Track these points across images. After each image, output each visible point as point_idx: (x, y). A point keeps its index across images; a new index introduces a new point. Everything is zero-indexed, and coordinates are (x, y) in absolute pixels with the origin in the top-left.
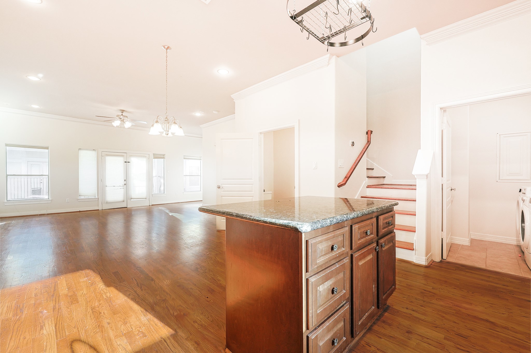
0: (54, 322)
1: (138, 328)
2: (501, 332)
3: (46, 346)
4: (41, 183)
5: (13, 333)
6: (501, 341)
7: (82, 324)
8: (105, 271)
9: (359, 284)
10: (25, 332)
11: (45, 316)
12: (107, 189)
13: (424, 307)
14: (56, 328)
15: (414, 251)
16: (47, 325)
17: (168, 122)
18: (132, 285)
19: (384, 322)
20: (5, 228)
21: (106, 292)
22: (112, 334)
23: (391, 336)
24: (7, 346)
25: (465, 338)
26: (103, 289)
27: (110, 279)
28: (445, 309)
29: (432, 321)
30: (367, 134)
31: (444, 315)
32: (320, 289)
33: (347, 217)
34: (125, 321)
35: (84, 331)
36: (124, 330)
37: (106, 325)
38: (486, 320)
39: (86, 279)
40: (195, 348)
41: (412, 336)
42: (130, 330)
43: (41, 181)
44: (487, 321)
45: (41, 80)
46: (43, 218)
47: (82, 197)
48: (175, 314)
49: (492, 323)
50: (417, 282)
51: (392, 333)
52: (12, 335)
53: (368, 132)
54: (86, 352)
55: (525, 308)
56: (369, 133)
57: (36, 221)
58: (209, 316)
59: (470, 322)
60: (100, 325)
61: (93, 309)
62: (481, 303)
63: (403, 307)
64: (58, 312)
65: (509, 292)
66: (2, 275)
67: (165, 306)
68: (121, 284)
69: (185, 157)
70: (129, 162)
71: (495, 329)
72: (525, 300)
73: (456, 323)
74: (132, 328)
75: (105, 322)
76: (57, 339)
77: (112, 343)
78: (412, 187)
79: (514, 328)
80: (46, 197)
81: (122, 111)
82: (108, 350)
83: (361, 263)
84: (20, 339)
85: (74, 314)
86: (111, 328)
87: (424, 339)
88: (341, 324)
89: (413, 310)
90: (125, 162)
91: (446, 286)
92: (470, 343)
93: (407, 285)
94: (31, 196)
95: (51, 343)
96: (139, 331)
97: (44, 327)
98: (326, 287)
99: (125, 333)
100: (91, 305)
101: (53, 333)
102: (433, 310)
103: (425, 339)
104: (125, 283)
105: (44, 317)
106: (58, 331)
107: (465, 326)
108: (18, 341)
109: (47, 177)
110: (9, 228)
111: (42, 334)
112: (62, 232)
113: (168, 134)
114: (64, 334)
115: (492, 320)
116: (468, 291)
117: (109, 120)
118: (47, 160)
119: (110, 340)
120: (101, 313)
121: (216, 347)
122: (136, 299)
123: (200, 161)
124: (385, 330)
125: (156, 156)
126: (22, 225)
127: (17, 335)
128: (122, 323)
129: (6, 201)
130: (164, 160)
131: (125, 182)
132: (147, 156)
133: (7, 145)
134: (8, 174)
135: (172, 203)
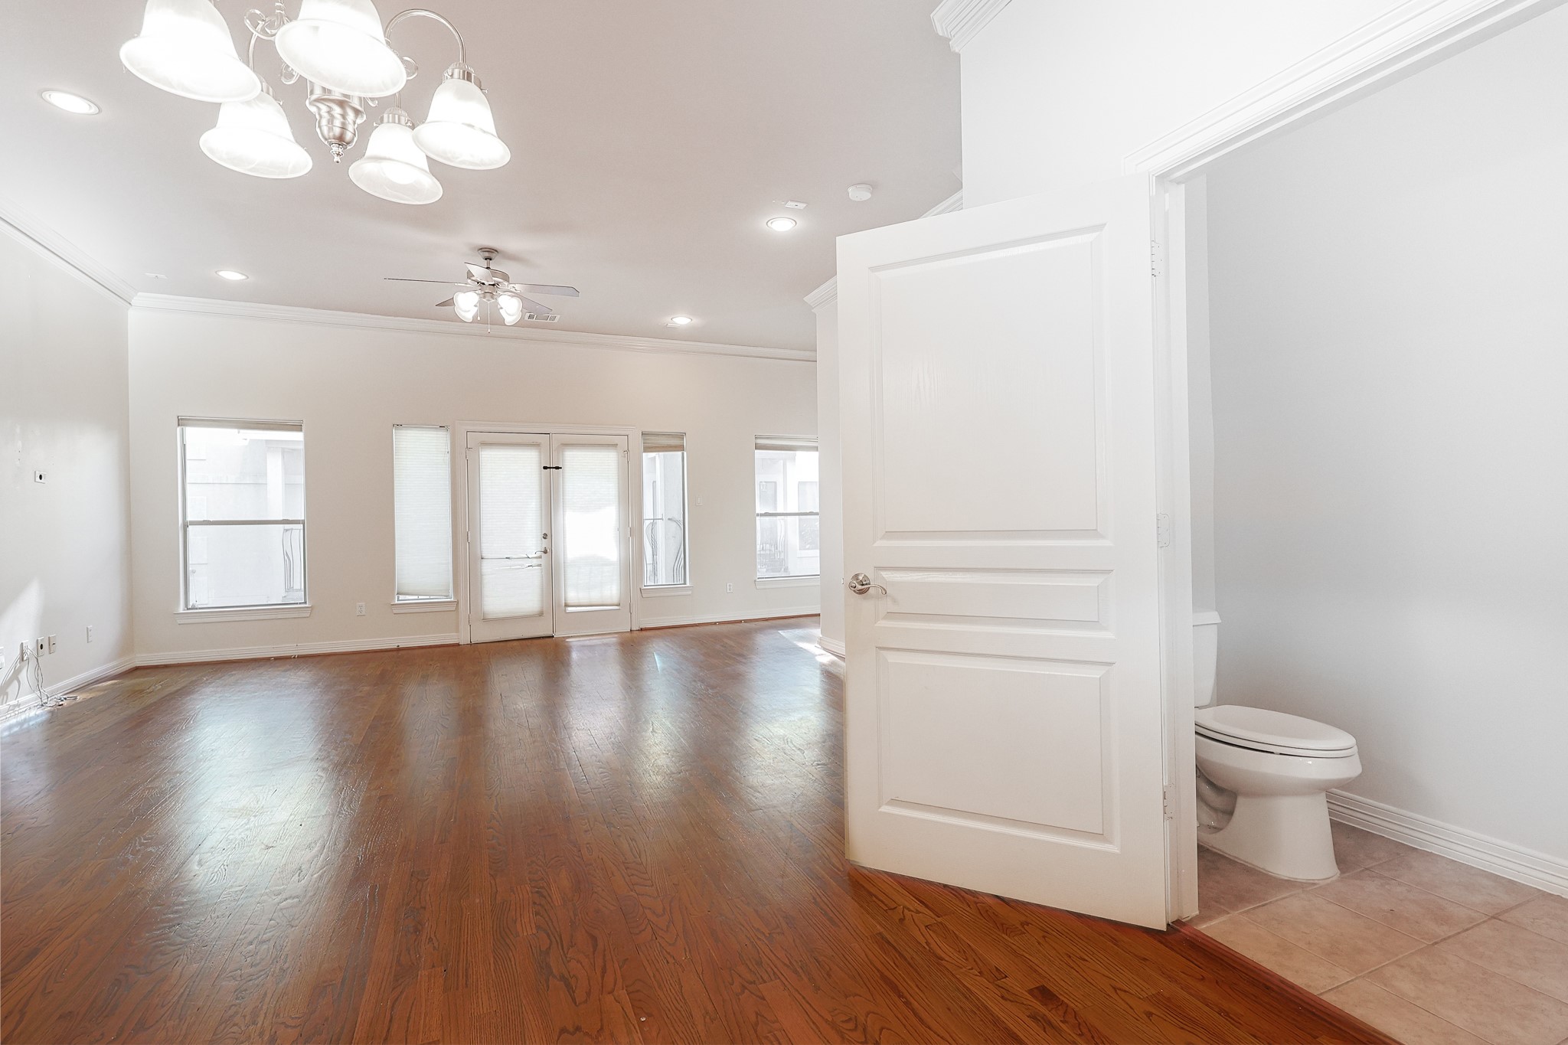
12: (487, 568)
45: (100, 111)
47: (405, 597)
69: (760, 441)
70: (557, 468)
80: (298, 597)
81: (487, 255)
90: (545, 468)
109: (301, 527)
125: (654, 442)
129: (181, 609)
130: (683, 454)
131: (545, 543)
132: (621, 441)
133: (181, 422)
134: (189, 518)
135: (715, 623)
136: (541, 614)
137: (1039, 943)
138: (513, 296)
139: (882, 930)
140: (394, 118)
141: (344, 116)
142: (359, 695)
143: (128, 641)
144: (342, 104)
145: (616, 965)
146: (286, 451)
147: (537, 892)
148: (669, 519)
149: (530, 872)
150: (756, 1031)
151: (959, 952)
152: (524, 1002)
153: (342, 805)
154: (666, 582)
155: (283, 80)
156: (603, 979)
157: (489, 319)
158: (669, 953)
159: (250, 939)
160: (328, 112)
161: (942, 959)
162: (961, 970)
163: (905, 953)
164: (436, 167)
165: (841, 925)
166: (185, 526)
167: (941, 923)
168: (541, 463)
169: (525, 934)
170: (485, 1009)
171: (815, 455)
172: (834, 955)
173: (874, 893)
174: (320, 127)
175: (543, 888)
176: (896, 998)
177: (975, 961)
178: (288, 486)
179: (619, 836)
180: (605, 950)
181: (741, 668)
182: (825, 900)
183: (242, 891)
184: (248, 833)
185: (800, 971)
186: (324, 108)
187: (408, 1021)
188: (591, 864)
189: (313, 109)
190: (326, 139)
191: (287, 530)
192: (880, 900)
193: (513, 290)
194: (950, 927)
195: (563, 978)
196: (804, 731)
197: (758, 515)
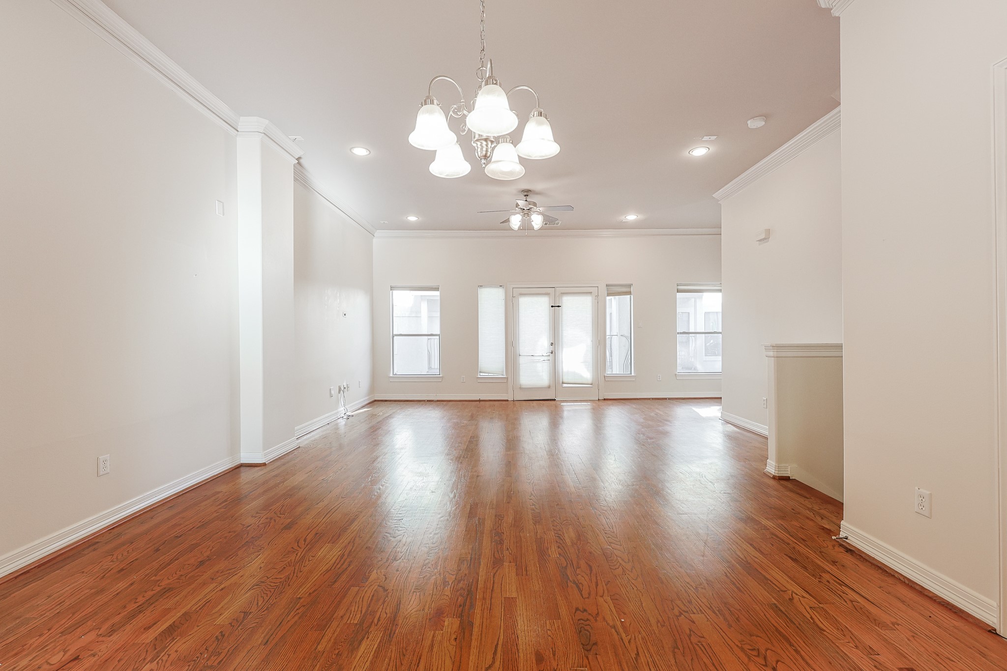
12: (522, 360)
45: (370, 153)
47: (483, 374)
69: (680, 288)
70: (559, 306)
81: (526, 193)
90: (552, 306)
109: (438, 338)
125: (614, 290)
129: (391, 375)
130: (631, 297)
131: (552, 348)
132: (594, 290)
133: (392, 288)
134: (394, 333)
135: (649, 399)
136: (549, 387)
137: (908, 640)
138: (538, 214)
139: (776, 602)
140: (504, 140)
141: (487, 145)
142: (463, 425)
143: (372, 388)
144: (486, 140)
145: (604, 584)
146: (430, 301)
147: (558, 536)
148: (621, 335)
149: (553, 526)
150: (690, 640)
151: (838, 629)
152: (556, 590)
153: (461, 478)
154: (619, 372)
155: (461, 132)
156: (597, 589)
157: (526, 226)
158: (633, 584)
159: (430, 531)
160: (481, 145)
161: (825, 631)
162: (841, 641)
163: (794, 620)
164: (522, 161)
165: (745, 592)
166: (393, 337)
167: (822, 608)
168: (550, 303)
169: (553, 556)
170: (537, 589)
171: (719, 295)
172: (741, 609)
173: (769, 578)
174: (477, 152)
175: (560, 535)
176: (788, 646)
177: (851, 637)
178: (430, 318)
179: (600, 515)
180: (596, 574)
181: (668, 428)
182: (733, 575)
183: (425, 510)
184: (424, 484)
185: (717, 612)
186: (479, 143)
187: (501, 585)
188: (585, 527)
189: (475, 145)
190: (479, 158)
191: (429, 339)
192: (773, 584)
193: (539, 211)
194: (830, 612)
195: (574, 582)
196: (713, 471)
197: (678, 333)
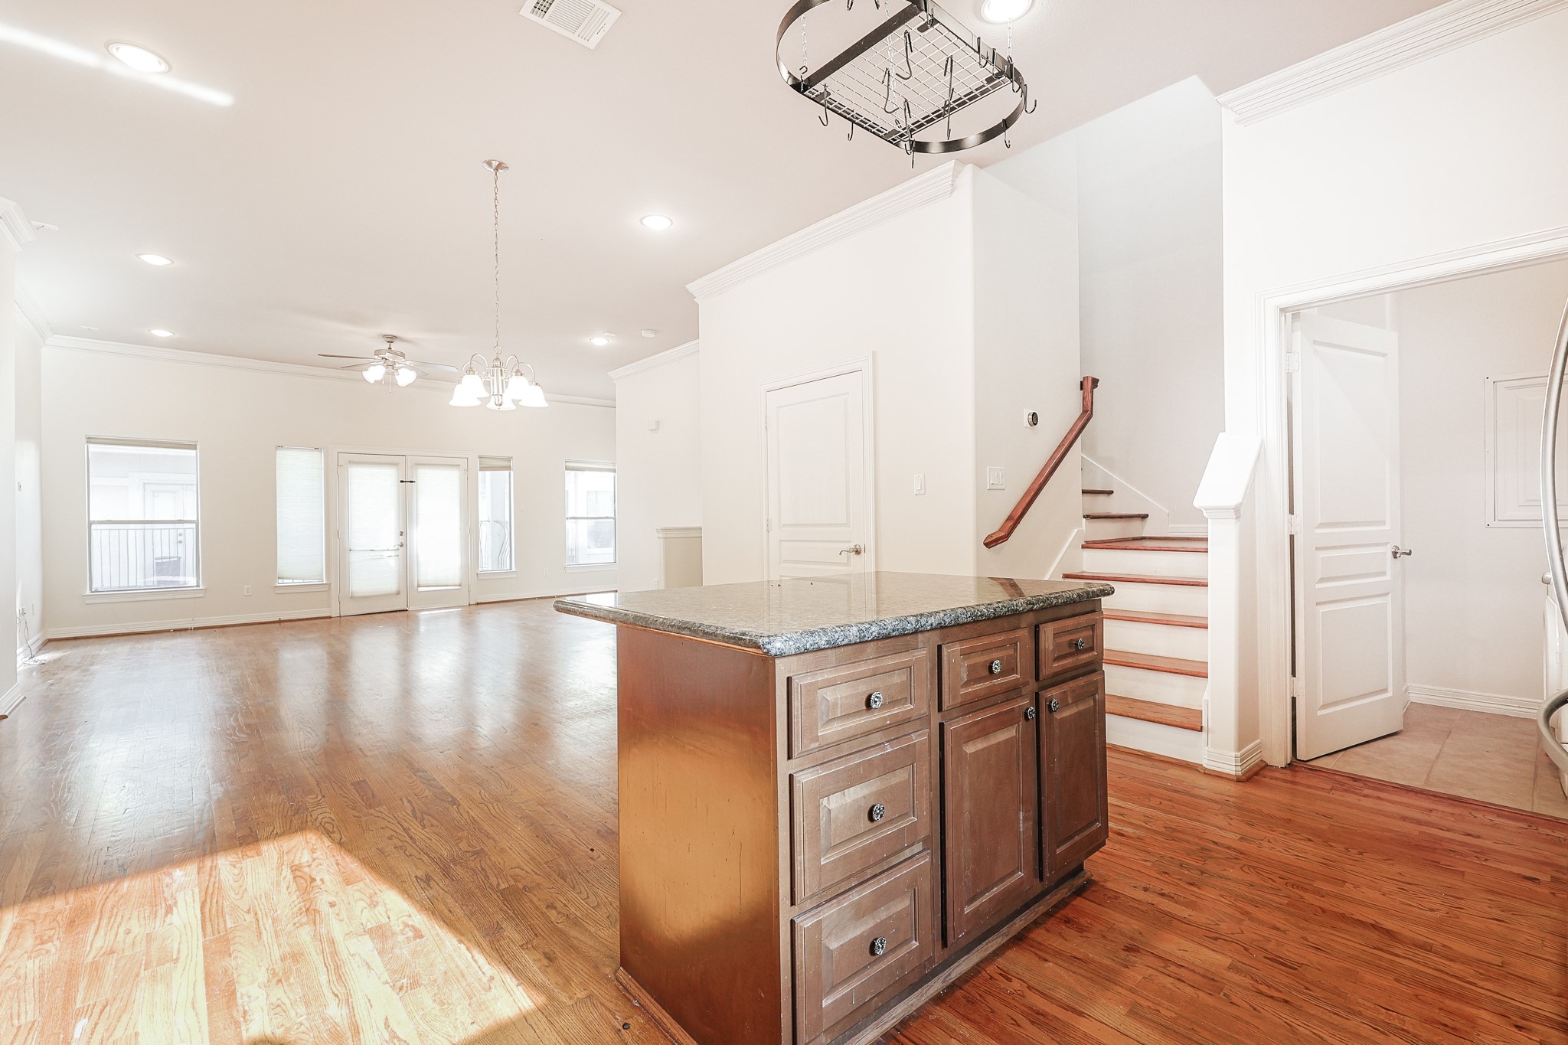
0: (200, 898)
1: (405, 918)
2: (1405, 958)
3: (179, 952)
4: (181, 542)
5: (100, 919)
6: (1396, 980)
7: (266, 905)
8: (332, 778)
9: (967, 805)
10: (130, 918)
11: (177, 882)
12: (354, 558)
13: (1199, 888)
14: (202, 913)
15: (1204, 734)
16: (181, 903)
17: (501, 370)
18: (399, 813)
19: (1068, 921)
20: (84, 667)
21: (331, 830)
22: (337, 930)
23: (1076, 958)
24: (88, 948)
25: (1290, 967)
26: (325, 822)
27: (345, 799)
28: (1260, 893)
29: (1210, 924)
30: (1081, 389)
31: (1251, 909)
32: (828, 803)
33: (917, 621)
34: (372, 901)
35: (270, 921)
36: (368, 920)
37: (324, 908)
38: (1372, 925)
39: (283, 799)
40: (542, 967)
41: (1136, 959)
42: (384, 920)
43: (180, 538)
44: (1375, 927)
46: (181, 642)
47: (285, 581)
48: (503, 886)
49: (1388, 933)
50: (1201, 822)
51: (1082, 950)
52: (99, 923)
53: (1085, 383)
54: (272, 967)
55: (1507, 895)
56: (1088, 386)
57: (163, 648)
58: (590, 894)
59: (1323, 929)
60: (312, 908)
61: (296, 869)
62: (1374, 880)
63: (1136, 885)
64: (210, 875)
65: (1476, 852)
66: (76, 785)
67: (479, 866)
68: (372, 811)
69: (569, 464)
70: (411, 482)
71: (1390, 949)
72: (1518, 874)
73: (1278, 929)
74: (389, 918)
75: (322, 901)
76: (205, 936)
77: (337, 951)
78: (1196, 544)
79: (1450, 948)
80: (191, 581)
81: (389, 340)
82: (325, 964)
83: (970, 749)
84: (117, 933)
85: (249, 880)
86: (338, 915)
87: (1168, 968)
88: (903, 904)
89: (1163, 895)
90: (402, 482)
91: (1286, 834)
92: (1301, 981)
93: (1165, 828)
94: (153, 580)
95: (190, 944)
96: (406, 925)
97: (174, 908)
98: (849, 800)
99: (371, 929)
100: (293, 862)
101: (196, 922)
102: (1222, 896)
103: (1173, 968)
104: (382, 810)
105: (175, 886)
106: (208, 919)
107: (1304, 938)
108: (112, 938)
109: (194, 525)
110: (92, 667)
111: (170, 924)
112: (228, 679)
113: (501, 405)
114: (222, 926)
115: (1389, 924)
116: (1347, 849)
117: (353, 364)
118: (192, 478)
119: (332, 942)
120: (313, 880)
121: (596, 967)
122: (406, 850)
123: (612, 474)
124: (1064, 941)
125: (488, 464)
126: (125, 659)
127: (111, 924)
128: (366, 905)
129: (88, 592)
130: (510, 473)
131: (402, 539)
132: (463, 462)
133: (90, 441)
135: (535, 598)
136: (398, 593)
138: (408, 369)
148: (495, 521)
166: (90, 524)
168: (398, 476)
171: (610, 475)
193: (410, 365)
197: (567, 518)
